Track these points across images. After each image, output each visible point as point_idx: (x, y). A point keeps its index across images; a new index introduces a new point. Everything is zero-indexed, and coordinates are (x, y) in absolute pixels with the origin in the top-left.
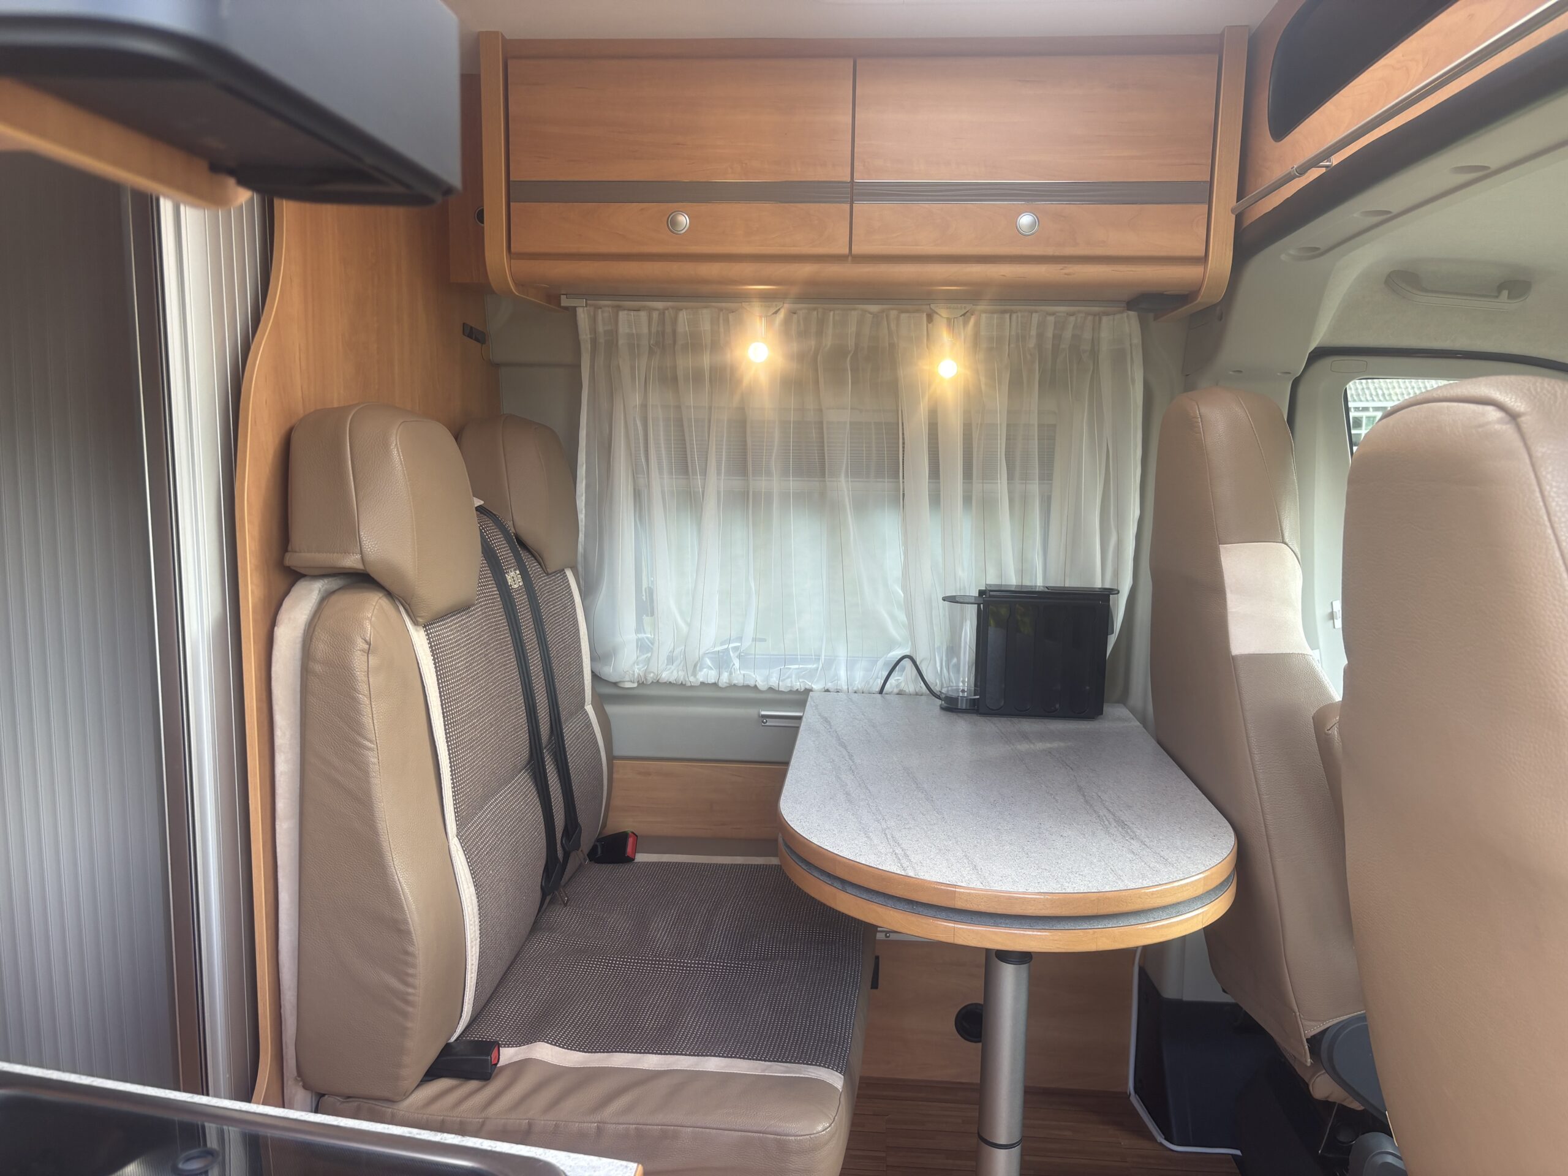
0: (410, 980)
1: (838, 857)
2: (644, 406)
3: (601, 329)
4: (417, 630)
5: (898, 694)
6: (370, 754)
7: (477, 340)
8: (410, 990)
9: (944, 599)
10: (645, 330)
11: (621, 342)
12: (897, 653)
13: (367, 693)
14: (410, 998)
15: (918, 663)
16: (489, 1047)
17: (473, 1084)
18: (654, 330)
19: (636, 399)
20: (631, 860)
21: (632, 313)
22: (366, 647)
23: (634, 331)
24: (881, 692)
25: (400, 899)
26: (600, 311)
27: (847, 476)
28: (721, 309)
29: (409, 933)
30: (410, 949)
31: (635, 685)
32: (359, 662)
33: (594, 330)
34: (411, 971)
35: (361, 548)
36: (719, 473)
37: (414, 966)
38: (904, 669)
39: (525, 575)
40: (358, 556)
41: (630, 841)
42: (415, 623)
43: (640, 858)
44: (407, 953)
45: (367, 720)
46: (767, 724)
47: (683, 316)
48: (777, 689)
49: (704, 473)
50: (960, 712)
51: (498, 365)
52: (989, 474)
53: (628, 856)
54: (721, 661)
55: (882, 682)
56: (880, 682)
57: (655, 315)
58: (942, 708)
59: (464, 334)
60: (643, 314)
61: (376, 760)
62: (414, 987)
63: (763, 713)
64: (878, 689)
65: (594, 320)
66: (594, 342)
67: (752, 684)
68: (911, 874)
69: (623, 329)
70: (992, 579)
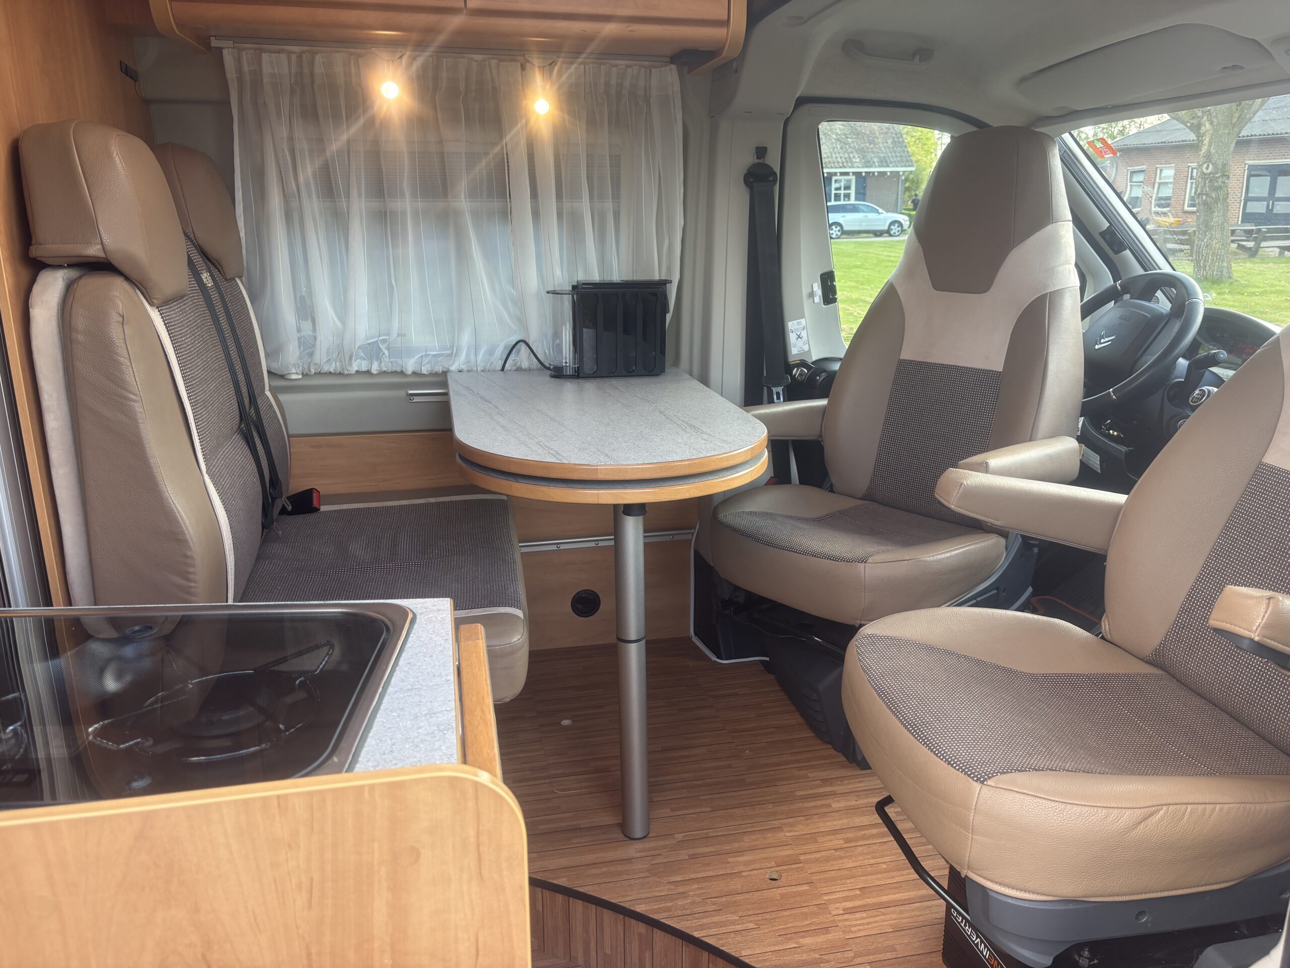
0: (192, 577)
2: (291, 139)
3: (246, 69)
4: (153, 310)
5: (516, 370)
6: (136, 405)
7: (131, 77)
8: (192, 584)
9: (548, 292)
10: (286, 71)
11: (265, 80)
12: (514, 339)
13: (127, 356)
15: (530, 345)
18: (293, 71)
19: (283, 132)
20: (317, 510)
21: (273, 55)
22: (121, 319)
23: (276, 71)
24: (503, 369)
25: (176, 516)
26: (244, 52)
27: (466, 197)
28: (351, 54)
29: (186, 541)
30: (189, 553)
31: (300, 377)
32: (116, 333)
33: (239, 70)
34: (191, 570)
35: (101, 239)
36: (360, 195)
37: (193, 566)
38: (519, 351)
40: (99, 247)
41: (315, 495)
42: (151, 304)
43: (325, 508)
44: (186, 557)
45: (129, 378)
46: (414, 401)
47: (319, 59)
48: (419, 372)
49: (348, 196)
50: (566, 378)
51: (147, 102)
52: (575, 195)
53: (315, 507)
54: (373, 351)
55: (503, 362)
56: (501, 363)
57: (294, 57)
58: (552, 376)
59: (122, 71)
60: (283, 57)
62: (195, 581)
63: (411, 392)
64: (500, 368)
65: (239, 60)
66: (240, 80)
67: (399, 370)
68: (566, 462)
69: (266, 69)
70: (581, 277)
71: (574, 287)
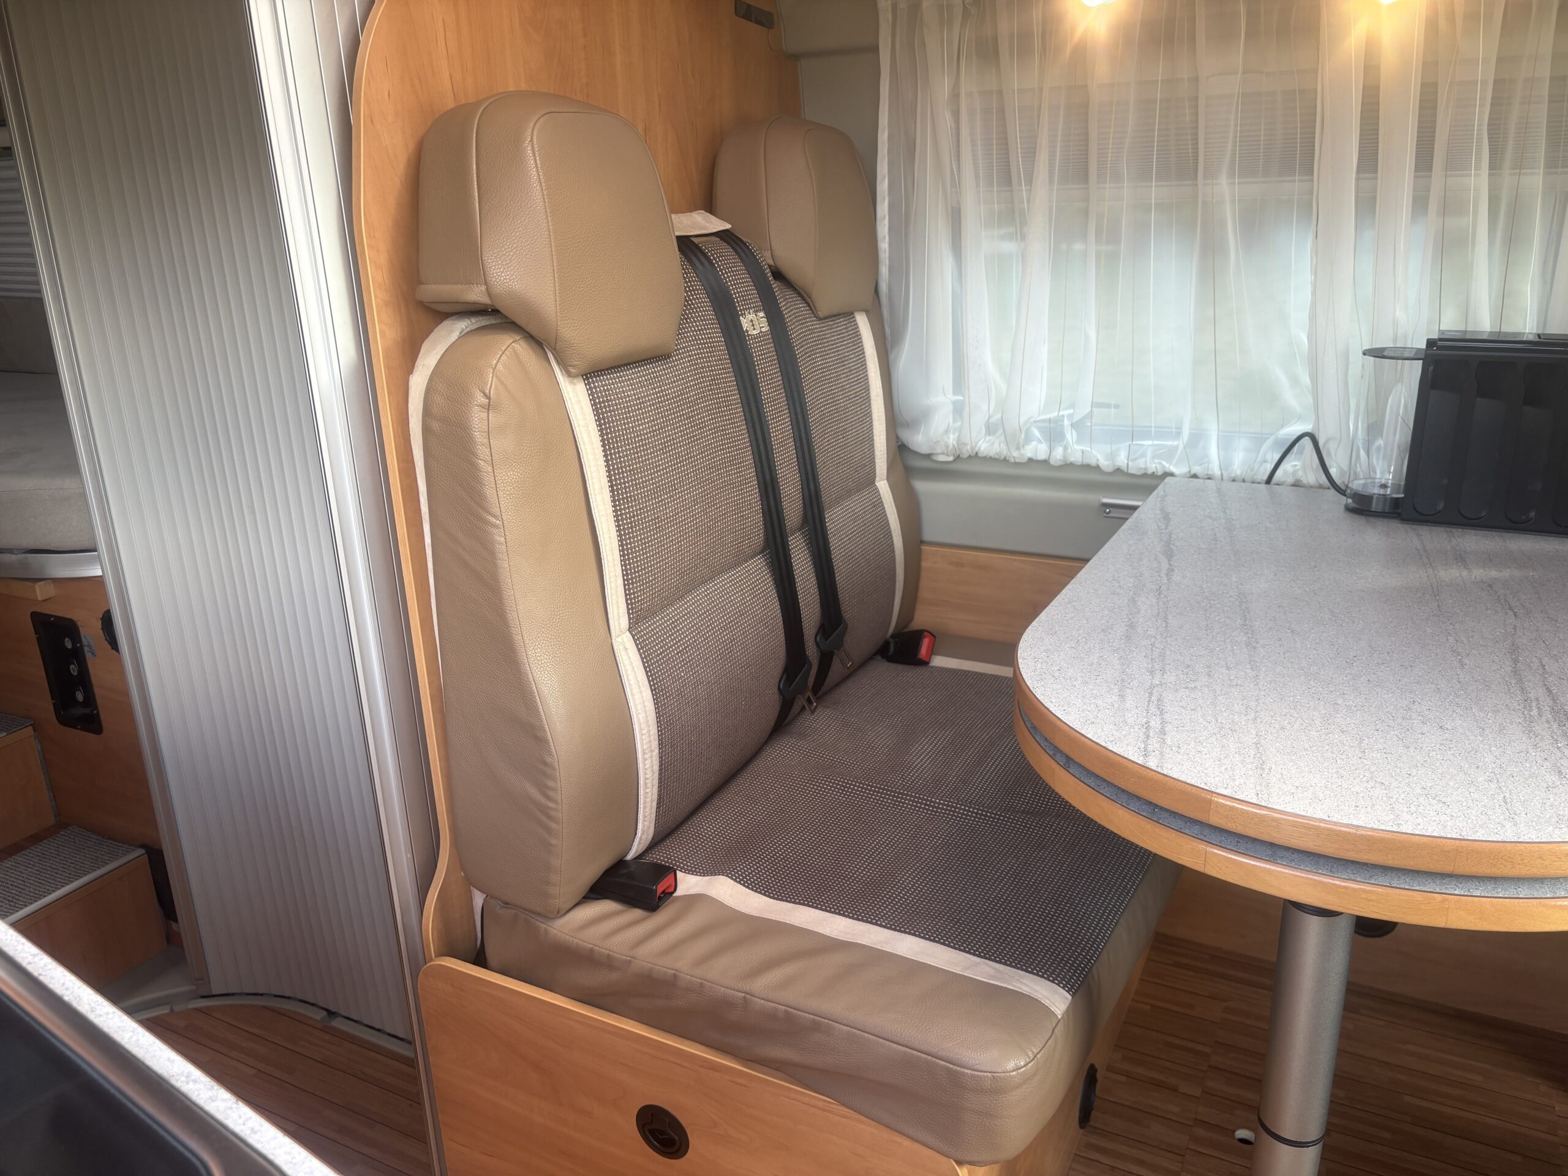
0: (551, 793)
1: (1059, 723)
2: (955, 96)
4: (571, 383)
5: (1293, 485)
6: (495, 531)
7: (759, 22)
8: (551, 805)
9: (1364, 354)
12: (1297, 429)
13: (489, 458)
14: (552, 813)
15: (1321, 445)
16: (665, 871)
17: (637, 913)
19: (942, 86)
20: (925, 663)
22: (485, 401)
24: (1268, 481)
25: (536, 702)
27: (1231, 174)
29: (546, 742)
30: (549, 760)
31: (951, 459)
32: (478, 419)
34: (550, 784)
35: (485, 278)
36: (1053, 181)
37: (554, 779)
38: (1301, 452)
39: (775, 317)
40: (483, 288)
41: (926, 643)
42: (569, 375)
43: (939, 661)
44: (545, 764)
45: (489, 491)
46: (1111, 515)
48: (1126, 471)
49: (1030, 181)
50: (1372, 516)
51: (795, 57)
52: (1456, 163)
53: (920, 659)
54: (1053, 433)
55: (1272, 467)
56: (1269, 467)
58: (1349, 509)
59: (736, 14)
61: (503, 539)
62: (555, 802)
63: (1106, 500)
64: (1265, 477)
66: (895, 7)
67: (1093, 462)
68: (1152, 764)
70: (1450, 323)
71: (1431, 343)
